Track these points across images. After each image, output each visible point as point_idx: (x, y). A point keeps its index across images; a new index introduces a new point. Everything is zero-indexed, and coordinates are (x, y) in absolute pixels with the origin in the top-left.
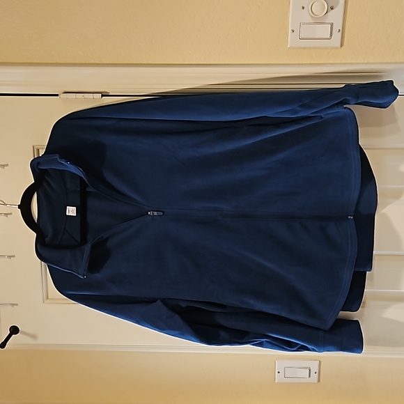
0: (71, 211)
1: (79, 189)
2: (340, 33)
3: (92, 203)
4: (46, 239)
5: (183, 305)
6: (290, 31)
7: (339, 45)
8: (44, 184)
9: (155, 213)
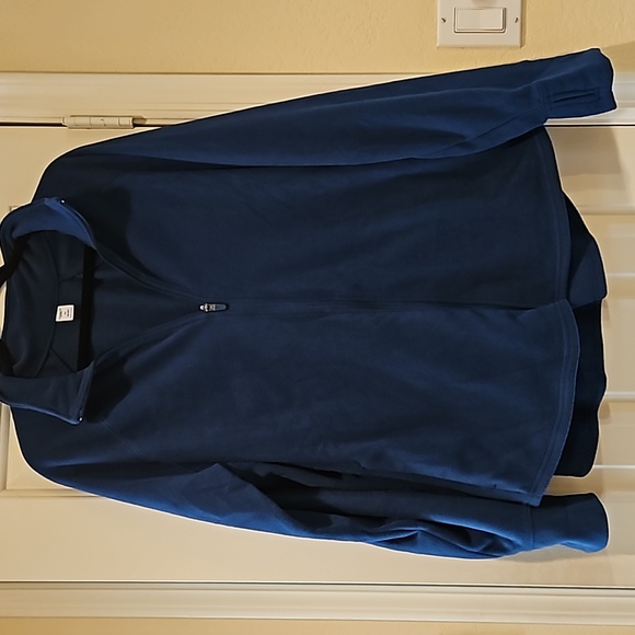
0: (65, 313)
1: (82, 276)
2: (519, 23)
3: (102, 299)
4: (15, 366)
5: (261, 471)
6: (439, 20)
7: (518, 44)
8: (21, 266)
9: (213, 307)
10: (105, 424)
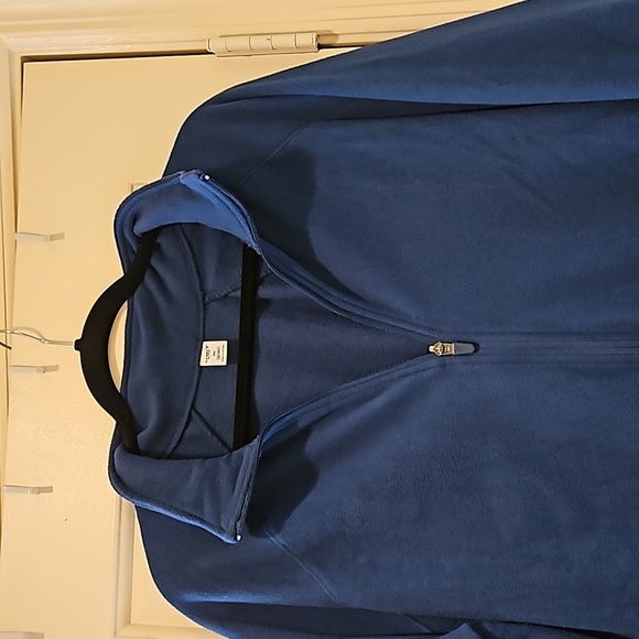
0: (214, 353)
1: (239, 293)
4: (139, 436)
8: (148, 278)
9: (451, 349)
10: (278, 540)
